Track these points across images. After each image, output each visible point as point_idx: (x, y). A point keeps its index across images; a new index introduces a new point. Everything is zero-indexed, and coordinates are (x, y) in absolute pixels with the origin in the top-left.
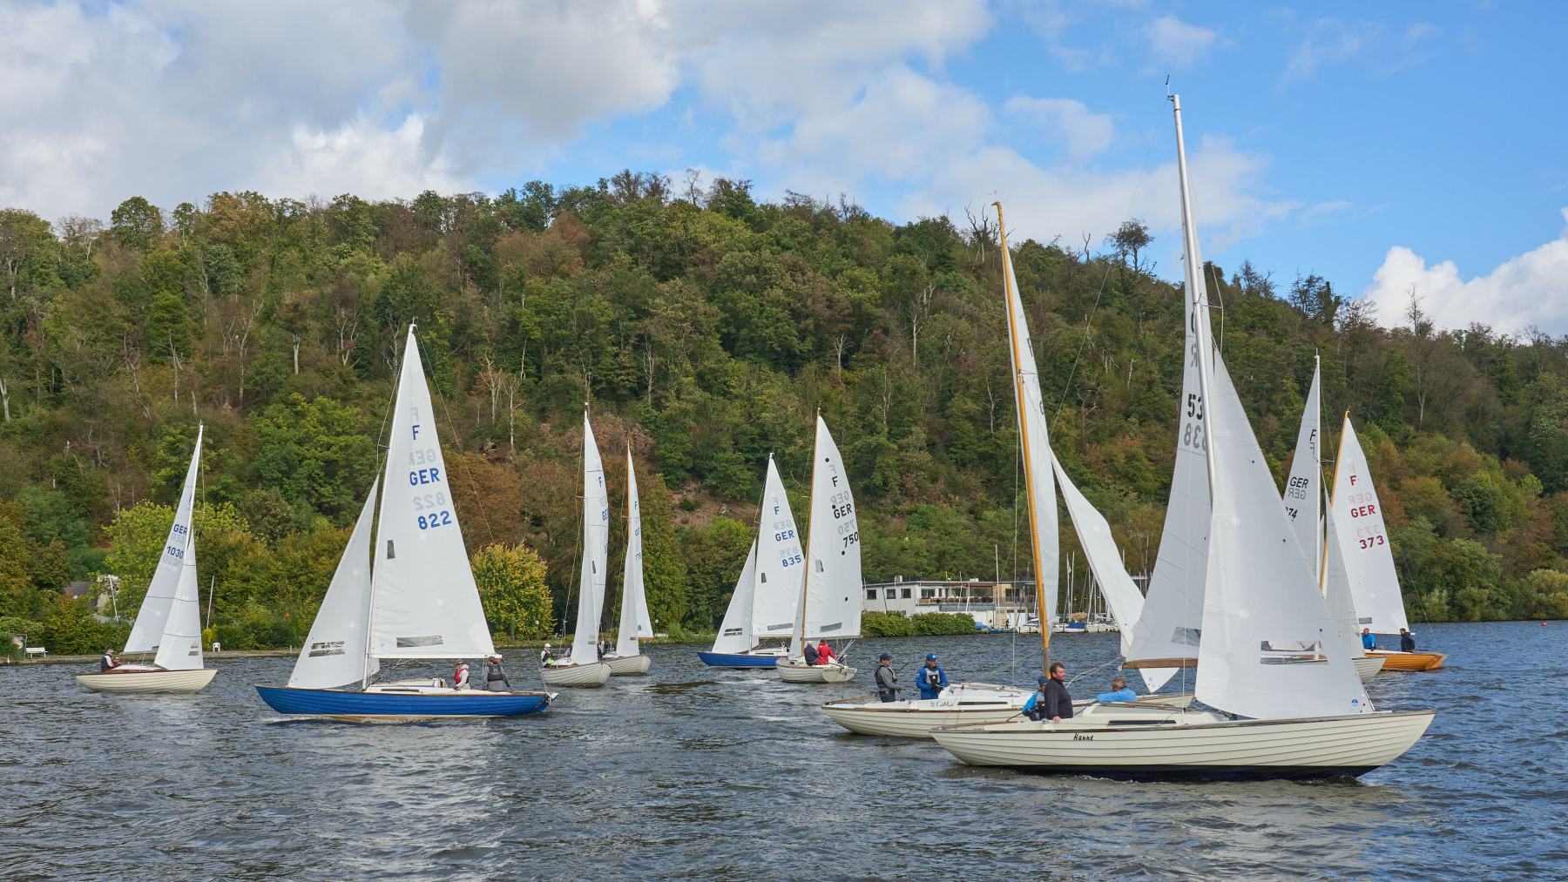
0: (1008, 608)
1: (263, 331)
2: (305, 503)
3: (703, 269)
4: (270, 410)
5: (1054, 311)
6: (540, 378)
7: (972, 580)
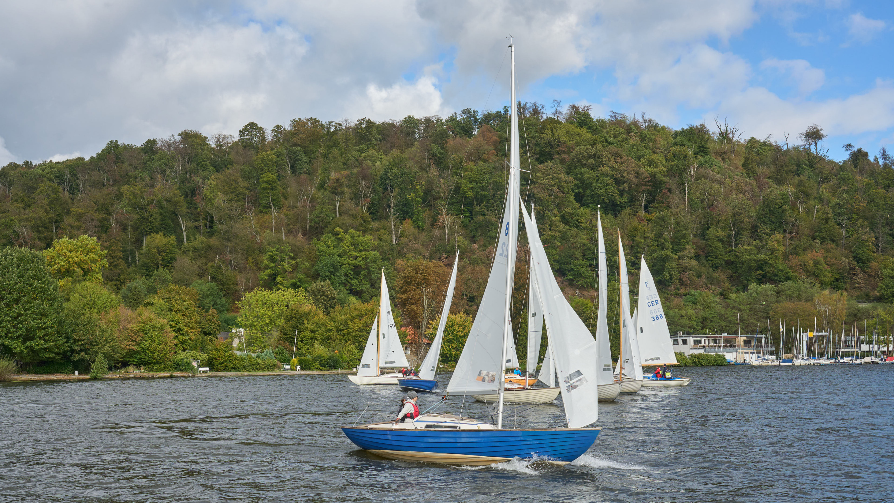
0: (745, 351)
1: (320, 194)
2: (343, 289)
3: (563, 156)
4: (324, 237)
5: (768, 178)
6: (472, 219)
7: (723, 335)
